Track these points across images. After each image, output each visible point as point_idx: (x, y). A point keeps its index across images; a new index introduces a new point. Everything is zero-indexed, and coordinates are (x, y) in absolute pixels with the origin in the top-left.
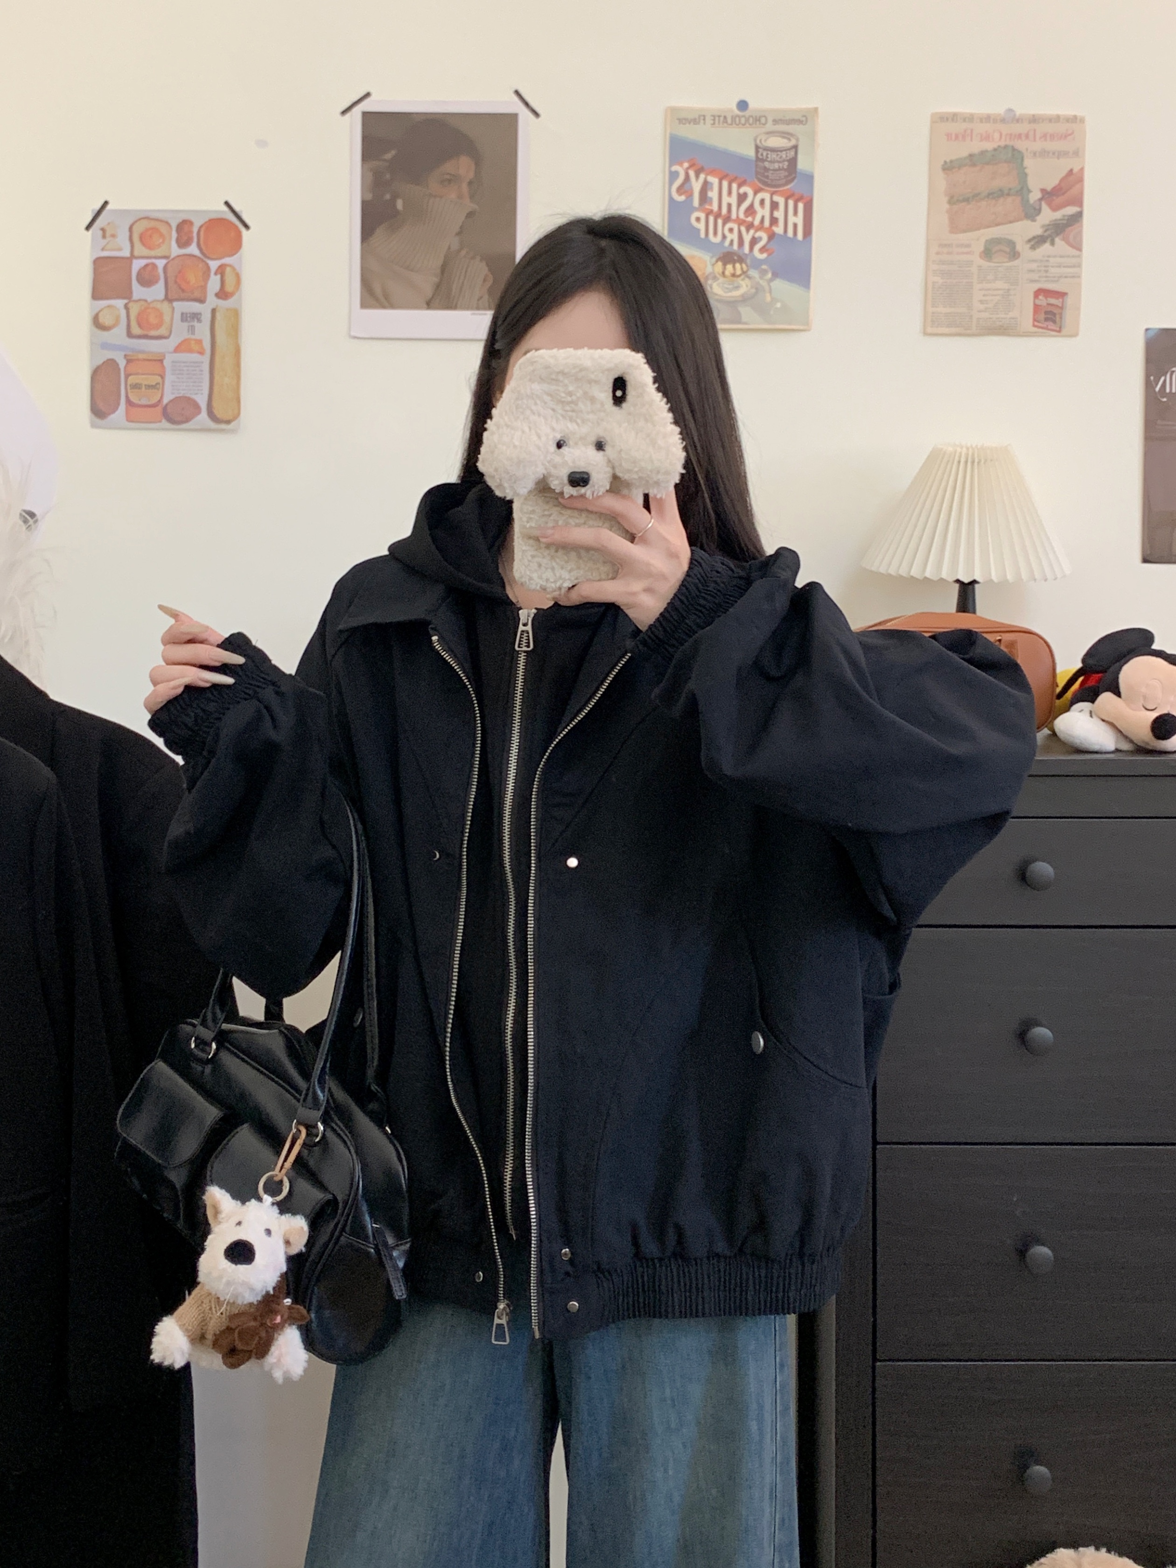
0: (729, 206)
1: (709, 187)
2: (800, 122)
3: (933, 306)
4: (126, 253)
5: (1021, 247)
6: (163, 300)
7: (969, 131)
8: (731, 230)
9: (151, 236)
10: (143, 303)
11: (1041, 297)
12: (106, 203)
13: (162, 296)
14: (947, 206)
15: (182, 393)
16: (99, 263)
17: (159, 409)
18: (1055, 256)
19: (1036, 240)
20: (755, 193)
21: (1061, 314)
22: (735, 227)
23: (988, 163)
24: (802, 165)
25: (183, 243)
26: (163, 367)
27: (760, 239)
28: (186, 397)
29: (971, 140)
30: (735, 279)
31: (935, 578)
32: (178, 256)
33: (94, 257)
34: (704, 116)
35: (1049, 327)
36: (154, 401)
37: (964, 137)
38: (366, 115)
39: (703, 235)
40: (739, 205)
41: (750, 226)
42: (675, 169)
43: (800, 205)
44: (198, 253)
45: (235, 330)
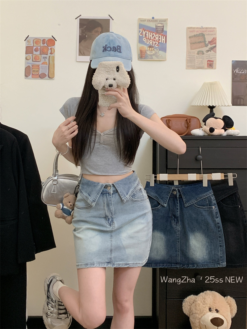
0: (151, 37)
1: (146, 33)
2: (164, 21)
4: (32, 45)
6: (39, 54)
9: (37, 42)
10: (35, 55)
12: (29, 36)
15: (43, 72)
20: (156, 35)
22: (152, 41)
24: (164, 29)
25: (43, 43)
26: (39, 67)
32: (43, 46)
33: (26, 46)
34: (146, 20)
36: (37, 74)
38: (80, 19)
39: (145, 42)
42: (140, 30)
43: (164, 37)
44: (46, 45)
45: (54, 60)
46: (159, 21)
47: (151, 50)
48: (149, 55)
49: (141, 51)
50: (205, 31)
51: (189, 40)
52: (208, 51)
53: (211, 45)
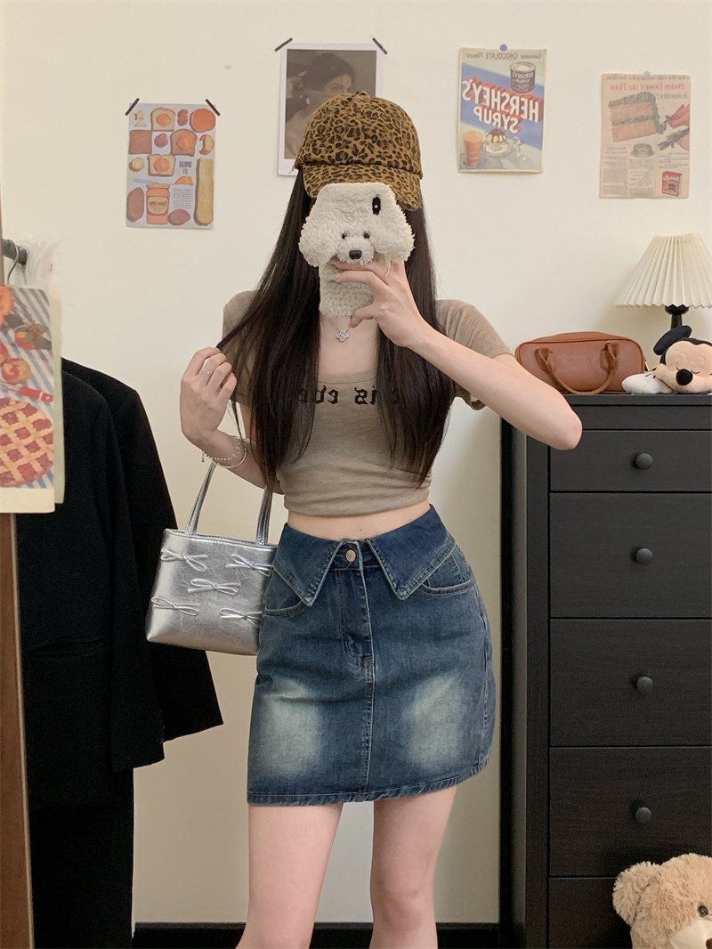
0: (496, 103)
1: (484, 93)
2: (536, 57)
3: (604, 181)
4: (149, 128)
5: (654, 148)
6: (169, 155)
7: (623, 85)
8: (497, 117)
9: (163, 118)
10: (158, 156)
11: (666, 176)
12: (138, 100)
13: (169, 152)
14: (611, 126)
15: (180, 207)
16: (132, 133)
17: (166, 216)
18: (674, 154)
20: (511, 97)
22: (499, 115)
23: (634, 102)
24: (536, 82)
25: (181, 123)
26: (169, 192)
27: (513, 122)
28: (182, 210)
29: (625, 89)
30: (499, 144)
32: (179, 130)
33: (130, 130)
34: (481, 53)
35: (671, 193)
36: (163, 211)
37: (620, 88)
38: (288, 50)
39: (480, 120)
40: (501, 104)
41: (507, 115)
42: (464, 82)
43: (537, 104)
44: (190, 128)
45: (211, 172)
46: (522, 57)
47: (498, 142)
48: (490, 156)
49: (468, 146)
50: (657, 87)
51: (608, 113)
52: (664, 145)
53: (674, 127)
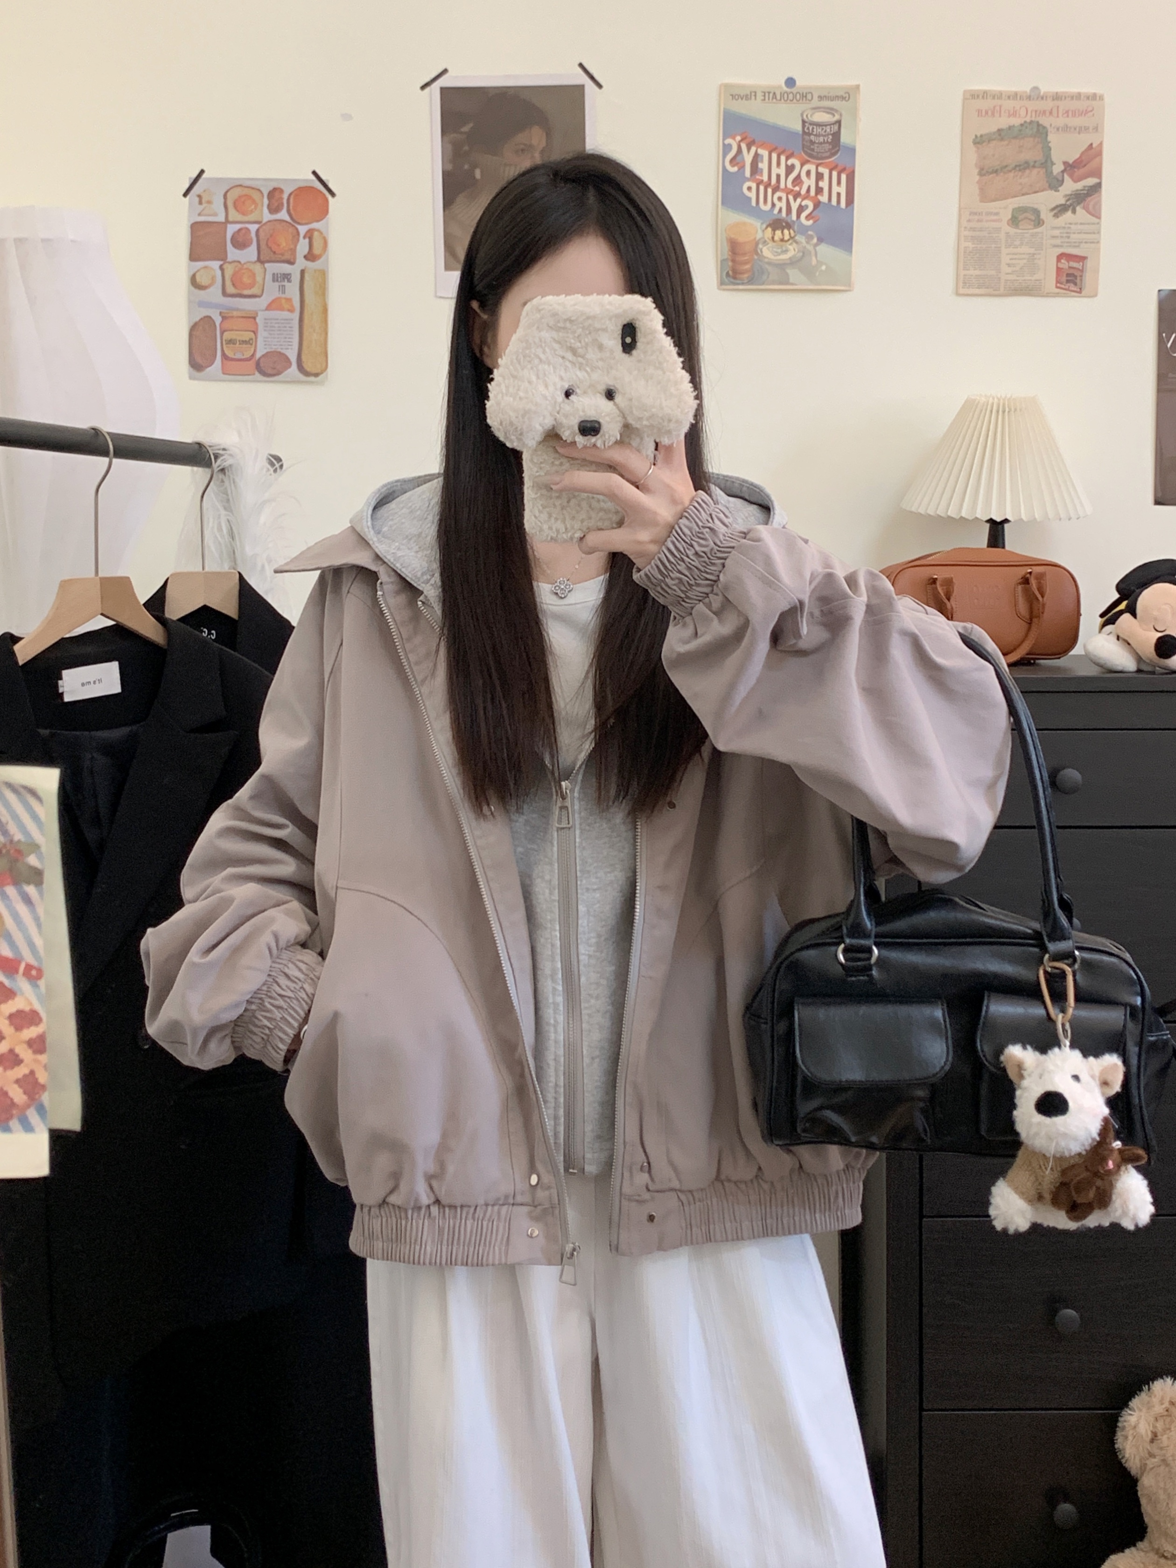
0: (778, 176)
1: (759, 159)
2: (843, 98)
3: (965, 269)
4: (221, 218)
5: (1046, 215)
6: (255, 262)
7: (998, 108)
8: (780, 199)
9: (244, 202)
10: (236, 264)
11: (1063, 261)
12: (202, 172)
13: (255, 258)
14: (977, 178)
15: (274, 348)
16: (195, 227)
17: (252, 363)
18: (1076, 224)
19: (1059, 209)
20: (802, 165)
21: (1081, 276)
22: (784, 196)
23: (1015, 138)
24: (845, 138)
25: (273, 210)
26: (256, 324)
27: (807, 207)
28: (277, 352)
29: (1000, 116)
30: (784, 243)
31: (970, 518)
32: (269, 221)
33: (192, 222)
34: (755, 92)
35: (1071, 288)
36: (248, 355)
37: (993, 114)
38: (442, 89)
39: (754, 203)
40: (787, 176)
41: (797, 195)
42: (728, 141)
43: (844, 177)
44: (287, 218)
45: (322, 290)
46: (821, 98)
47: (782, 240)
48: (769, 263)
49: (734, 247)
50: (1051, 113)
51: (973, 156)
53: (1076, 181)
